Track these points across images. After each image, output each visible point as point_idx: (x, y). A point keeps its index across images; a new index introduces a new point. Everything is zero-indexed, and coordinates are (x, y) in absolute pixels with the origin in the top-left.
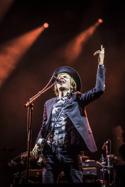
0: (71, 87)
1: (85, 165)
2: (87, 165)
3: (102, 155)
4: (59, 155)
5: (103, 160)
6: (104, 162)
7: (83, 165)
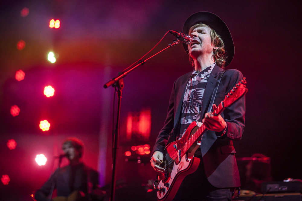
0: (214, 48)
1: (280, 188)
7: (276, 189)
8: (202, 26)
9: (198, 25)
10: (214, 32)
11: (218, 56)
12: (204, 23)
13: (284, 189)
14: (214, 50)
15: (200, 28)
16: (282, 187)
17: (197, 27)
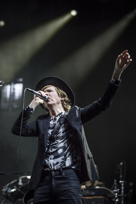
0: (62, 99)
1: (90, 193)
2: (93, 194)
3: (115, 181)
4: (54, 181)
5: (116, 187)
6: (117, 190)
7: (87, 193)
8: (49, 87)
9: (46, 87)
10: (58, 89)
11: (66, 104)
12: (49, 85)
13: (92, 194)
14: (62, 101)
15: (48, 89)
16: (91, 192)
17: (46, 88)
